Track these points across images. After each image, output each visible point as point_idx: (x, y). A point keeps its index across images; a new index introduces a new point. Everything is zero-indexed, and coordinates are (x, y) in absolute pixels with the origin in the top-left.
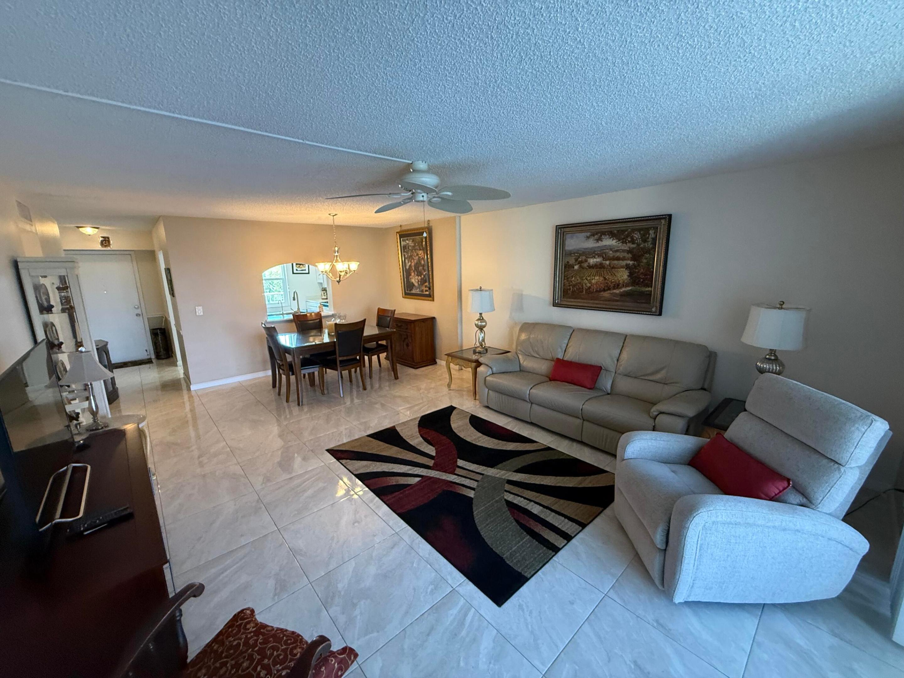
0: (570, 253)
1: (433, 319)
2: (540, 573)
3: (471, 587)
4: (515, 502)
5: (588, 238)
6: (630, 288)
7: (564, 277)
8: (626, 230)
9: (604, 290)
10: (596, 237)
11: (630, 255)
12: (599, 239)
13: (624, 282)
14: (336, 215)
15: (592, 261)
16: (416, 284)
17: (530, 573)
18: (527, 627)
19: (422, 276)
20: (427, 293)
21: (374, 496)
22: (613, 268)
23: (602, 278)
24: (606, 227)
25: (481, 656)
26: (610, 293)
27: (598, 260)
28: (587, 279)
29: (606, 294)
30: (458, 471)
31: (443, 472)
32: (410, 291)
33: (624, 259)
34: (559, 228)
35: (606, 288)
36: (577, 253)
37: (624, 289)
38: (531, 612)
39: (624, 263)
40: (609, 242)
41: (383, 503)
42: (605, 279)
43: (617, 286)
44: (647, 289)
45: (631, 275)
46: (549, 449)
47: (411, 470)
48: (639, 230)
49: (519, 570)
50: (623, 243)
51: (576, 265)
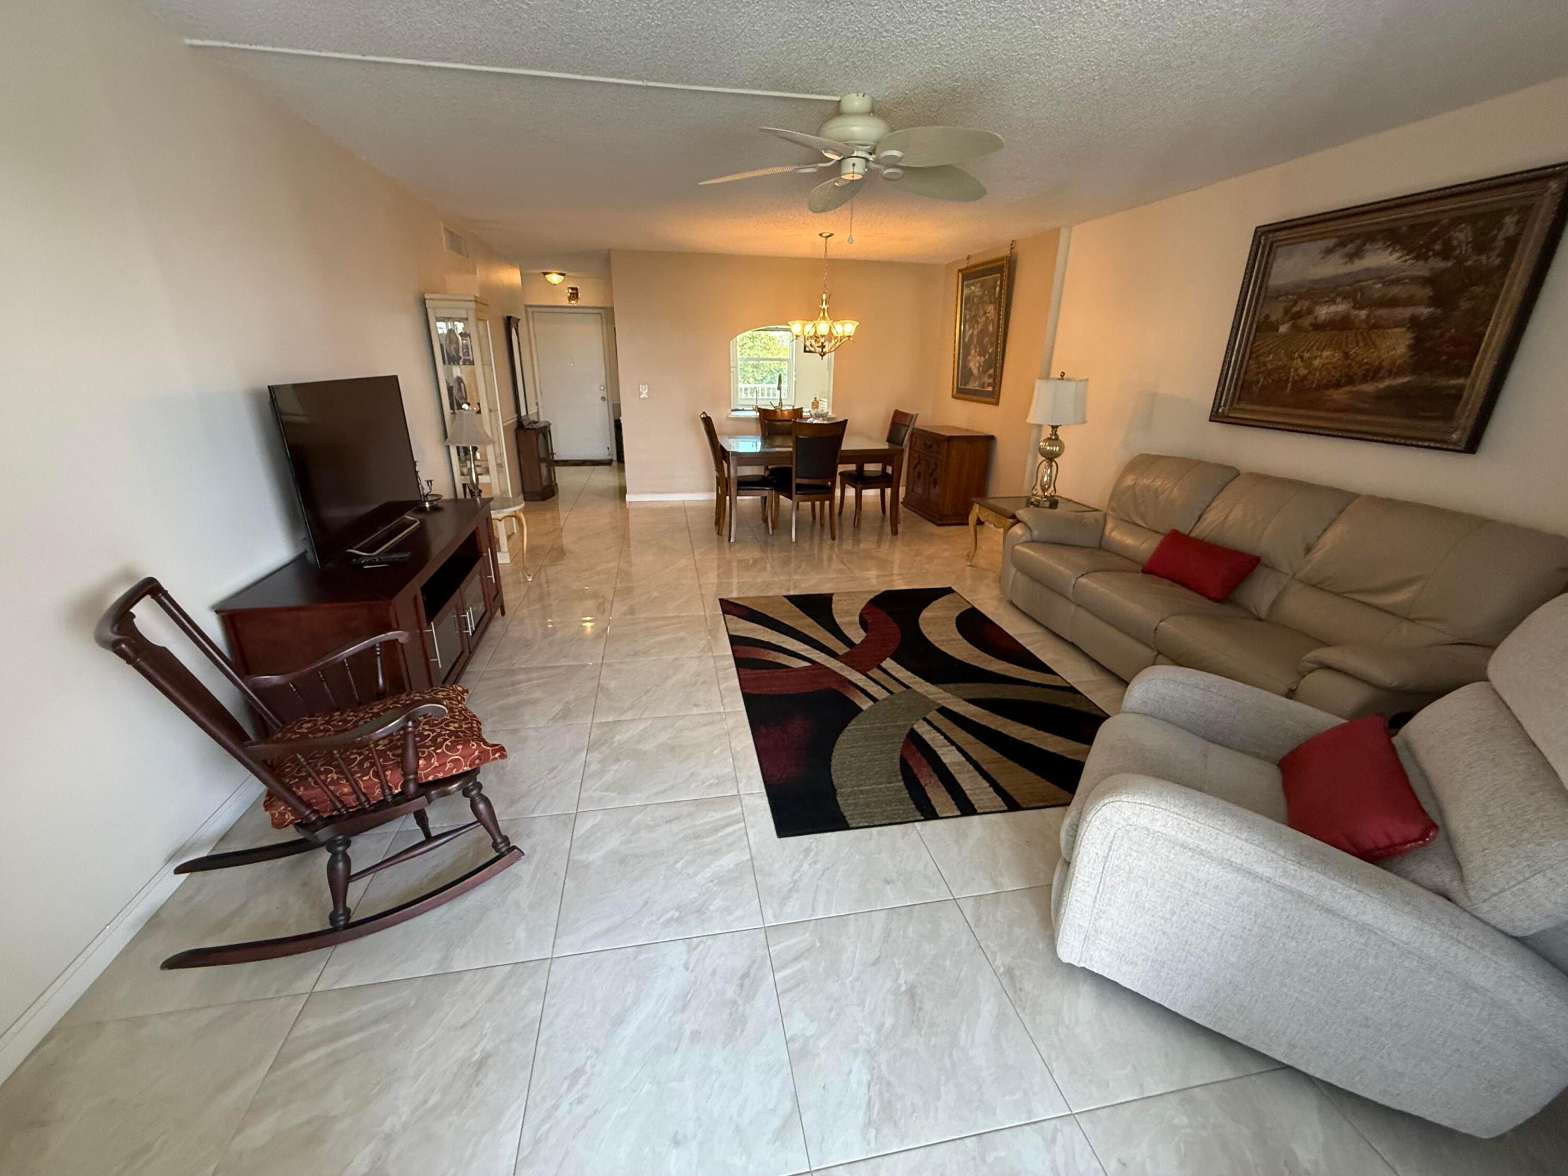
0: (1279, 293)
1: (992, 438)
2: (874, 830)
3: (764, 803)
4: (926, 737)
5: (1329, 251)
6: (1406, 379)
7: (1251, 353)
8: (1434, 224)
9: (1338, 385)
10: (1351, 248)
11: (1428, 292)
12: (1357, 254)
13: (1394, 363)
14: (831, 235)
15: (1324, 312)
16: (975, 372)
17: (859, 823)
18: (794, 873)
19: (987, 356)
20: (990, 389)
21: (734, 665)
22: (1375, 326)
23: (1338, 355)
24: (1383, 217)
25: (708, 870)
26: (1349, 392)
27: (1341, 307)
28: (1302, 358)
29: (1340, 395)
30: (876, 673)
31: (850, 666)
32: (965, 385)
33: (1410, 301)
34: (1262, 234)
35: (1344, 380)
36: (1293, 294)
37: (1387, 383)
38: (815, 862)
39: (1407, 312)
40: (1380, 259)
41: (737, 676)
42: (1346, 355)
43: (1373, 373)
44: (1453, 382)
45: (1415, 347)
46: (1072, 690)
47: (806, 650)
48: (1472, 219)
49: (845, 814)
51: (1283, 324)
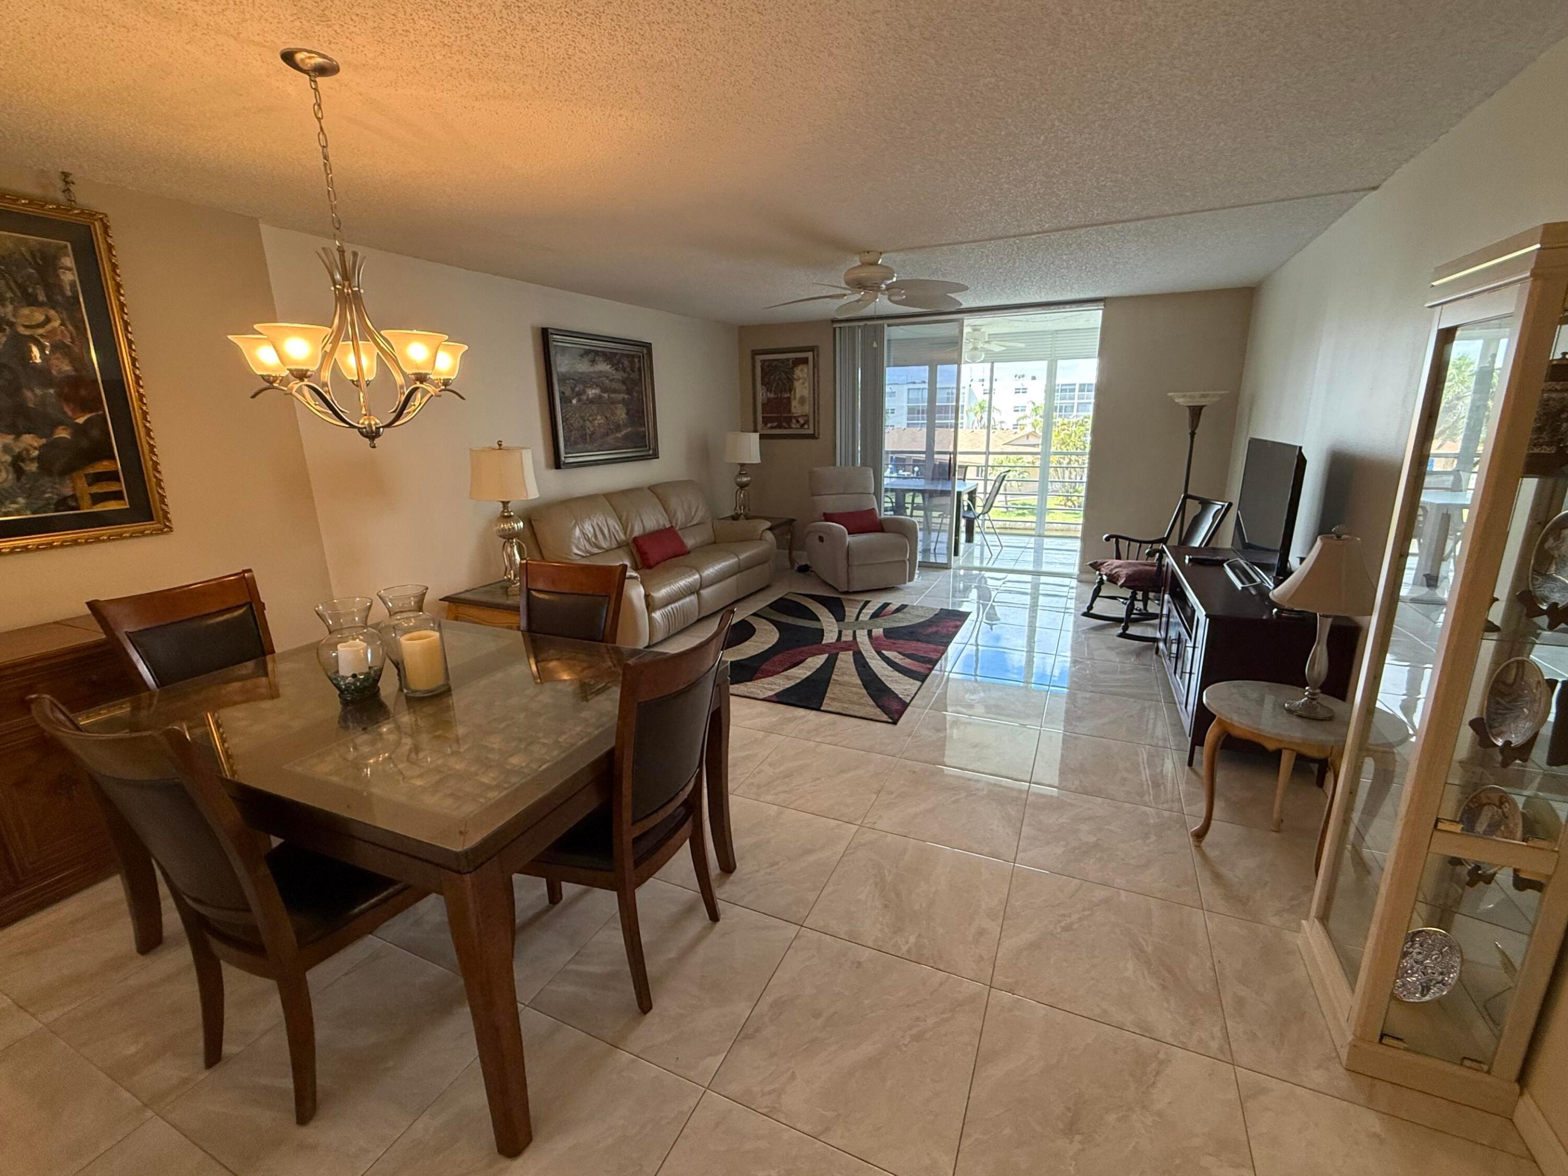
0: (565, 378)
5: (582, 356)
6: (629, 430)
10: (591, 356)
11: (624, 387)
12: (593, 362)
13: (623, 422)
15: (592, 392)
22: (611, 403)
26: (613, 438)
27: (598, 391)
29: (610, 439)
33: (619, 392)
35: (609, 432)
36: (573, 379)
37: (625, 432)
39: (620, 396)
40: (603, 367)
42: (606, 418)
43: (618, 428)
44: (641, 429)
45: (628, 413)
48: (627, 356)
50: (616, 369)
51: (573, 398)
